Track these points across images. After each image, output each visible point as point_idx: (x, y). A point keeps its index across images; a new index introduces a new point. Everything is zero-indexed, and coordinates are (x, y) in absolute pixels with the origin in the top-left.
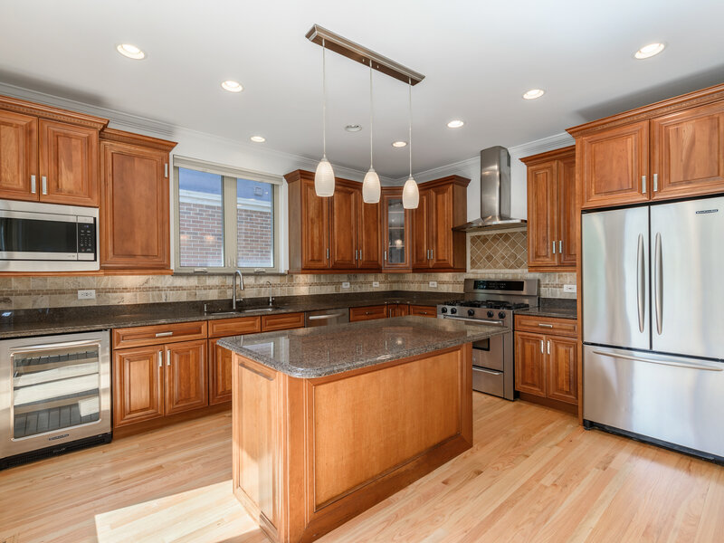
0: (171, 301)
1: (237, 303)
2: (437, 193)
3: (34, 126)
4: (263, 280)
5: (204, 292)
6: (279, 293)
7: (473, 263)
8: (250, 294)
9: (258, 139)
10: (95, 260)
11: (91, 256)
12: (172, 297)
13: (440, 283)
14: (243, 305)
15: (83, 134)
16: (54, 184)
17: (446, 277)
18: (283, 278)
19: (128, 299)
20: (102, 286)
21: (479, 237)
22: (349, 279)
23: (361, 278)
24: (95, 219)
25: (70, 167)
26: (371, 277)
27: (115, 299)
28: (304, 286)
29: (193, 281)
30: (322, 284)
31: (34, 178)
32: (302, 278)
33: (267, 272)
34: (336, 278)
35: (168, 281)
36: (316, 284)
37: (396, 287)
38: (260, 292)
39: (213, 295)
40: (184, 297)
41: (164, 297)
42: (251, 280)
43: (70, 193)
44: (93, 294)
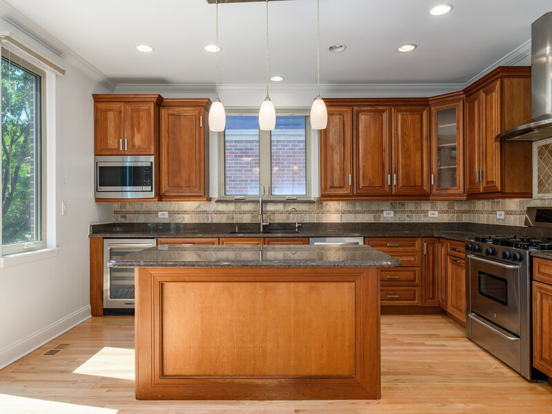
0: (215, 222)
1: (264, 226)
2: (487, 93)
3: (123, 109)
4: (290, 207)
5: (239, 216)
6: (308, 219)
7: (541, 184)
8: (279, 219)
9: (277, 79)
10: (152, 191)
11: (149, 188)
12: (216, 219)
13: (508, 213)
14: (269, 229)
15: (145, 107)
16: (131, 143)
17: (513, 204)
18: (312, 205)
19: (187, 219)
20: (172, 209)
21: (547, 146)
22: (393, 207)
23: (410, 206)
24: (152, 163)
25: (139, 131)
26: (426, 206)
27: (179, 218)
28: (334, 213)
29: (231, 207)
30: (356, 212)
31: (121, 140)
32: (333, 206)
33: (298, 199)
34: (374, 207)
35: (213, 206)
36: (350, 212)
37: (465, 219)
38: (288, 218)
39: (247, 219)
40: (224, 220)
41: (210, 219)
42: (280, 207)
43: (139, 147)
44: (166, 215)
